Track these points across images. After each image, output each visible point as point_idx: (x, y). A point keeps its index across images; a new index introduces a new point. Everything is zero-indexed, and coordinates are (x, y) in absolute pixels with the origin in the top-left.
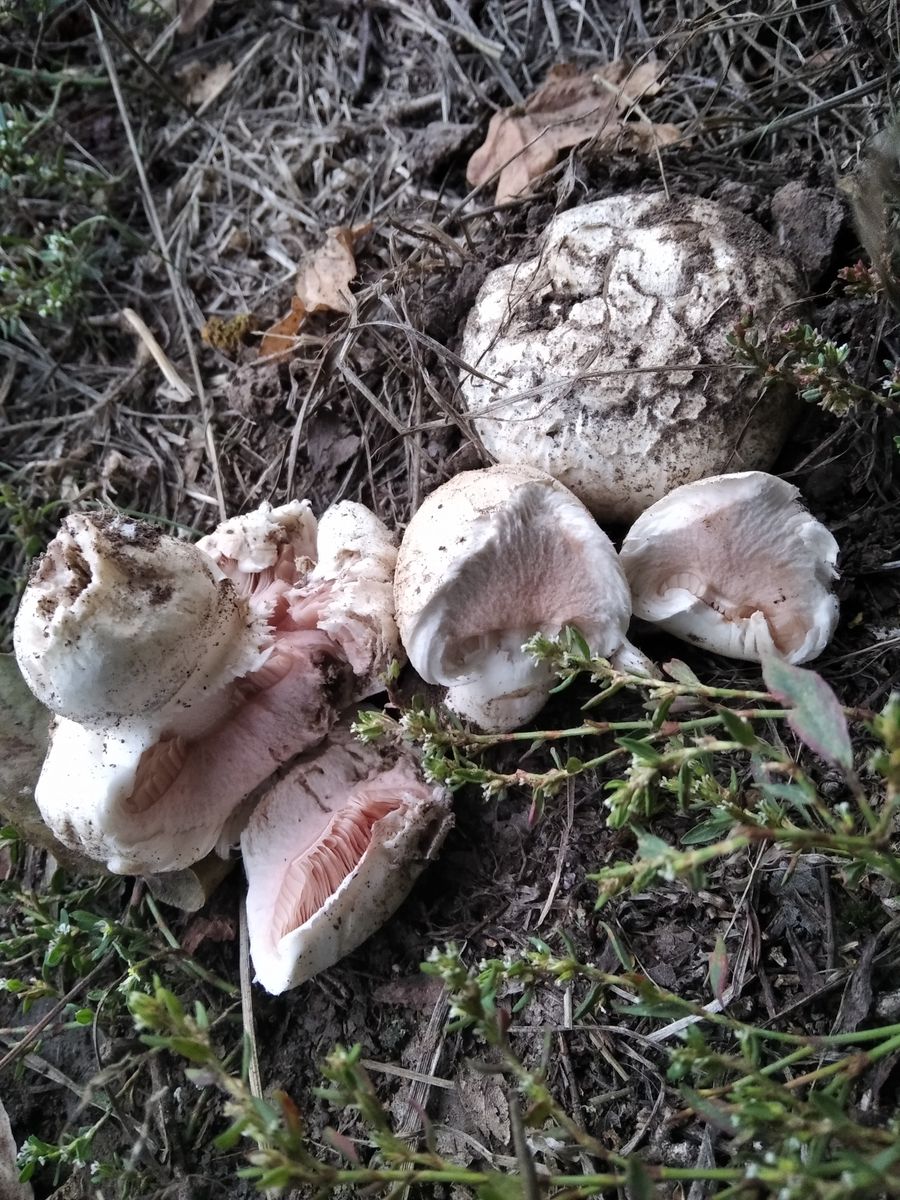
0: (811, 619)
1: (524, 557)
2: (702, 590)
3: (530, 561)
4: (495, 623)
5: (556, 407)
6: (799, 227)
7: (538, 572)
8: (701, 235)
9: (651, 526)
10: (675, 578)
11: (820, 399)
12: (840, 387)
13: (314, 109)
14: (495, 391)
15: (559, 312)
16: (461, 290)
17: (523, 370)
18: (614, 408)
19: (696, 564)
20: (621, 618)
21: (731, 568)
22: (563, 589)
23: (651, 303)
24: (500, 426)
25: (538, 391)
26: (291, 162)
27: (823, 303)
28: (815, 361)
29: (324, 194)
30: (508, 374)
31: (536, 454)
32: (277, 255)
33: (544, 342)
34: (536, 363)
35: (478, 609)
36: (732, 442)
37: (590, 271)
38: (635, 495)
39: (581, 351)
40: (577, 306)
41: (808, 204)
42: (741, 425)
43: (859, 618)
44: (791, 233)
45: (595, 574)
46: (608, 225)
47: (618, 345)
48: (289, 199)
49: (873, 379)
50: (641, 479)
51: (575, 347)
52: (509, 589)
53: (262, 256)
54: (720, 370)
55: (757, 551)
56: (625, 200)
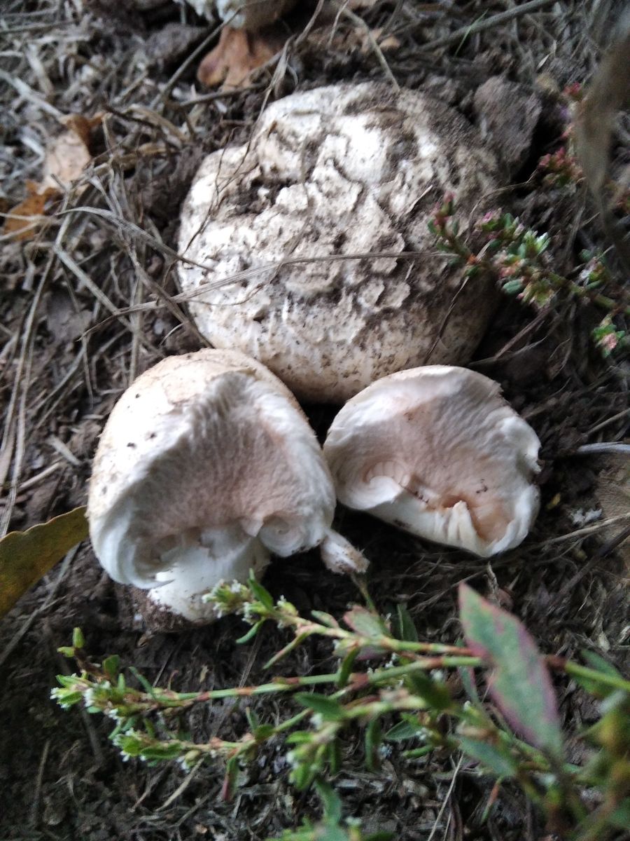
0: (512, 509)
1: (222, 452)
2: (406, 481)
3: (228, 455)
4: (191, 520)
5: (261, 293)
6: (500, 120)
7: (237, 466)
8: (406, 123)
9: (356, 416)
10: (379, 467)
11: (521, 290)
12: (541, 277)
13: (69, 13)
14: (205, 274)
15: (267, 197)
16: (180, 174)
17: (231, 254)
18: (319, 295)
19: (400, 454)
20: (325, 509)
21: (433, 459)
22: (265, 484)
23: (356, 189)
24: (211, 310)
25: (245, 275)
26: (45, 59)
27: (523, 193)
28: (514, 251)
29: (74, 88)
30: (216, 258)
31: (245, 338)
32: (30, 142)
33: (251, 227)
34: (242, 248)
35: (172, 508)
36: (435, 331)
37: (297, 157)
38: (343, 381)
39: (287, 236)
40: (284, 191)
41: (508, 99)
42: (443, 314)
43: (556, 500)
44: (491, 127)
45: (297, 468)
46: (317, 112)
47: (323, 231)
48: (42, 92)
49: (571, 269)
50: (347, 365)
51: (281, 232)
52: (206, 485)
53: (18, 143)
54: (423, 259)
55: (459, 444)
56: (335, 89)
